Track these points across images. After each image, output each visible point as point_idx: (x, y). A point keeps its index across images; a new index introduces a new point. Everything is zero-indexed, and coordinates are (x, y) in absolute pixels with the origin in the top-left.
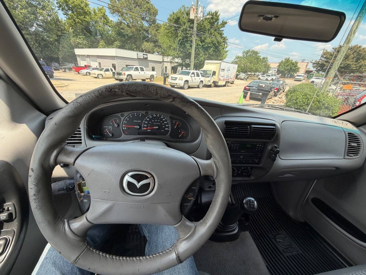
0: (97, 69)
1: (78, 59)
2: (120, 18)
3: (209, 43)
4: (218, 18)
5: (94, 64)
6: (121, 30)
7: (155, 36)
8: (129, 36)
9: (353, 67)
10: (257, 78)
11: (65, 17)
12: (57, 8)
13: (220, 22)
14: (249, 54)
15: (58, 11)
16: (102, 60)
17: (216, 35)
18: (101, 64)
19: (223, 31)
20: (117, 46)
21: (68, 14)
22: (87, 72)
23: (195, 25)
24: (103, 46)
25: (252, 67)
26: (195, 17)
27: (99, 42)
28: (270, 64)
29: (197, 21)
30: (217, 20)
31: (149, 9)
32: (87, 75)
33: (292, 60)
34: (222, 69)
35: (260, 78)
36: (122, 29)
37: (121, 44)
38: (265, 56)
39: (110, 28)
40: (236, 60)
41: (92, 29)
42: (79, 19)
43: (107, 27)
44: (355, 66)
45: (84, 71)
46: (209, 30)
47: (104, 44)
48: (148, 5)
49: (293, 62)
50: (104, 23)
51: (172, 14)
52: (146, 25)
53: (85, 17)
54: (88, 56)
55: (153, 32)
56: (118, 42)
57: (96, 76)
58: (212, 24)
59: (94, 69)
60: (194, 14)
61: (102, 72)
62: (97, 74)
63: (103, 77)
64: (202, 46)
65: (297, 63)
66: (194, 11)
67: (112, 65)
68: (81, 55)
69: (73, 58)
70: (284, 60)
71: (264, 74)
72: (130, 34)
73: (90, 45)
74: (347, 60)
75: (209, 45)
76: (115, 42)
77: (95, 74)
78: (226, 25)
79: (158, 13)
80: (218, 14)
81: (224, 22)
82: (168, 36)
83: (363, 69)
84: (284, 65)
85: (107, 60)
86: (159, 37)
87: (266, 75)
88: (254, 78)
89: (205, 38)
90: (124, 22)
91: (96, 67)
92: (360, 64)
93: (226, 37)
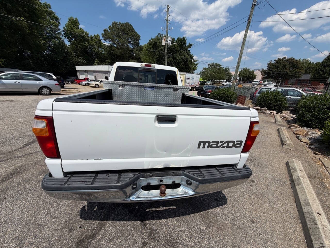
0: (93, 81)
1: (78, 73)
2: (111, 43)
3: (180, 60)
4: (185, 42)
5: (91, 77)
6: (112, 52)
7: (139, 54)
8: (118, 55)
9: (290, 74)
10: (222, 85)
11: (69, 43)
12: (64, 37)
13: (187, 44)
14: (213, 66)
15: (65, 39)
16: (97, 74)
17: (184, 53)
18: (97, 77)
19: (190, 50)
20: (108, 63)
21: (72, 41)
22: (87, 83)
23: (166, 49)
24: (97, 63)
25: (216, 76)
26: (166, 44)
27: (94, 60)
28: (231, 73)
29: (167, 46)
30: (185, 43)
31: (134, 36)
32: (86, 85)
33: (249, 70)
34: (187, 78)
35: (223, 84)
36: (113, 50)
37: (112, 61)
38: (227, 67)
39: (103, 50)
40: (203, 71)
41: (89, 51)
42: (80, 44)
43: (101, 49)
44: (291, 73)
45: (84, 83)
46: (179, 51)
47: (99, 62)
48: (133, 33)
49: (250, 71)
50: (98, 47)
51: (151, 39)
52: (131, 47)
53: (84, 43)
54: (86, 71)
55: (137, 52)
56: (109, 60)
57: (94, 86)
58: (181, 46)
59: (91, 81)
60: (165, 42)
61: (98, 83)
62: (94, 85)
63: (99, 86)
64: (174, 62)
65: (253, 71)
66: (165, 40)
67: (105, 77)
68: (80, 71)
69: (74, 73)
70: (243, 70)
71: (227, 81)
72: (119, 54)
73: (88, 62)
74: (285, 69)
75: (180, 61)
76: (107, 60)
77: (93, 84)
78: (192, 47)
79: (141, 38)
80: (185, 39)
81: (190, 44)
82: (147, 55)
83: (297, 75)
84: (243, 74)
85: (101, 74)
86: (142, 56)
87: (229, 82)
88: (220, 84)
89: (177, 56)
90: (114, 45)
91: (92, 79)
92: (294, 72)
93: (192, 55)
